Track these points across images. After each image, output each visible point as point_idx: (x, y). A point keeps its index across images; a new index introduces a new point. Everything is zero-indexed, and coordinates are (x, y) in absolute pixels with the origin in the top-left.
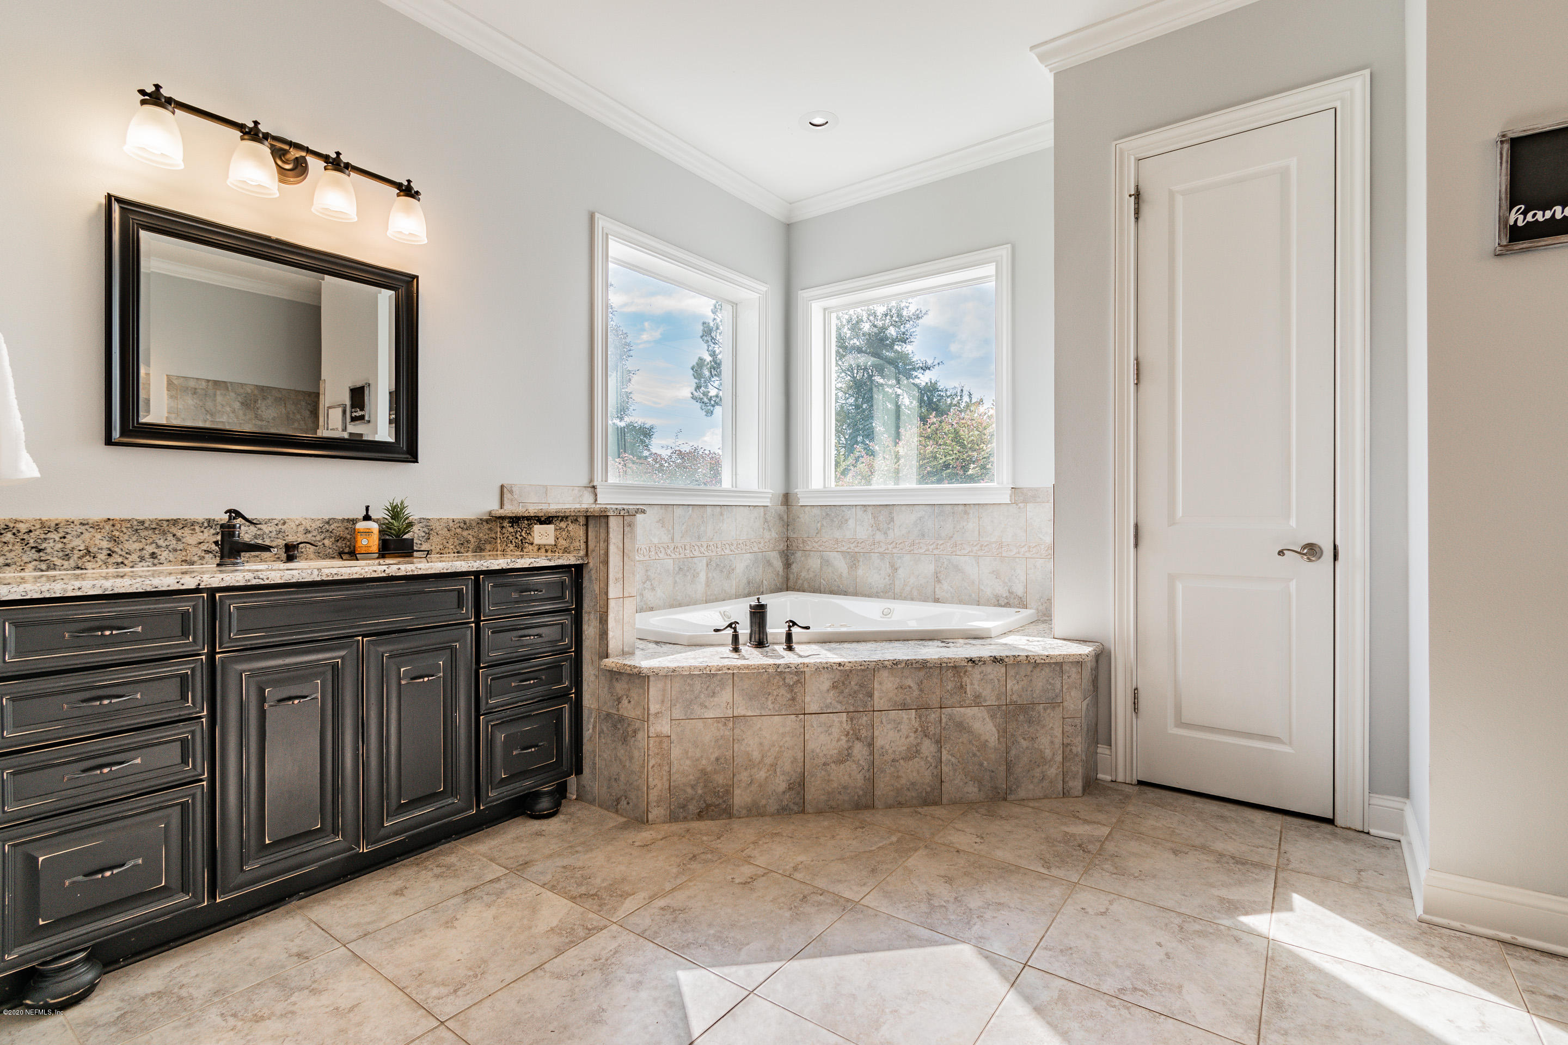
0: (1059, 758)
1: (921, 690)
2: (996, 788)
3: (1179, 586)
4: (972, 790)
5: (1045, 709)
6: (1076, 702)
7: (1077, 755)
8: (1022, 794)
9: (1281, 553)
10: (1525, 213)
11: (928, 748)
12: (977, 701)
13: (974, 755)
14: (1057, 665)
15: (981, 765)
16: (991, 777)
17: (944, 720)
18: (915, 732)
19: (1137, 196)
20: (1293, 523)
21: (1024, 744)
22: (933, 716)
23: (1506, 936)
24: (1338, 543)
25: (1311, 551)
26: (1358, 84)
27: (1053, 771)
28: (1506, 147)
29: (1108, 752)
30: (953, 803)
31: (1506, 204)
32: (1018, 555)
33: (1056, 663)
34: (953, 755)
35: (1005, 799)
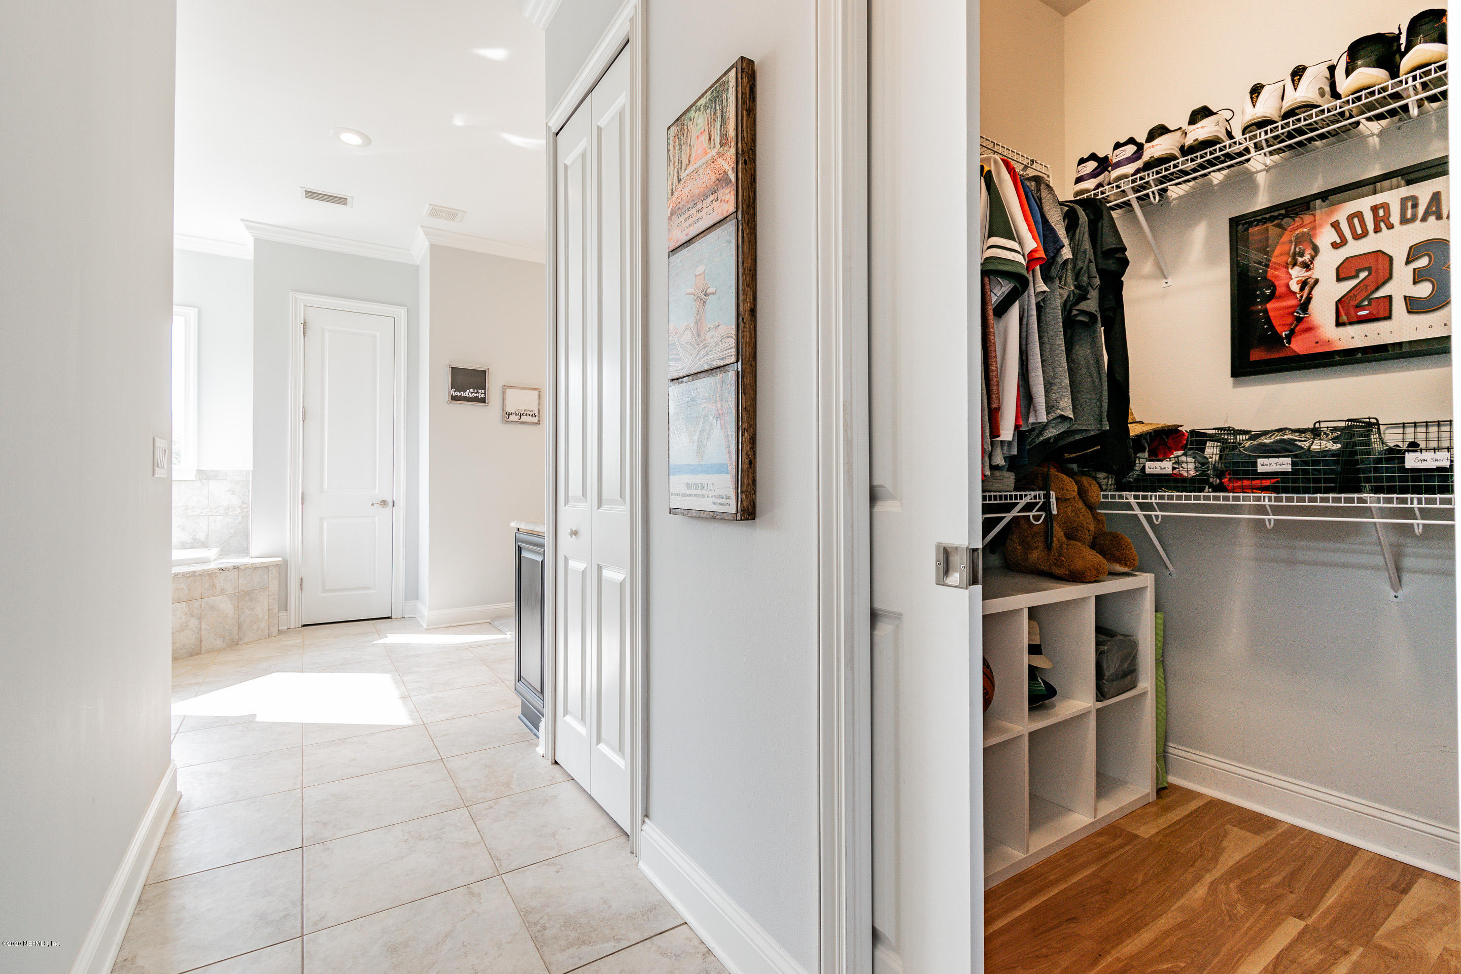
0: (266, 617)
1: (189, 590)
2: (232, 639)
3: (325, 523)
4: (219, 643)
5: (259, 592)
6: (274, 586)
7: (275, 614)
8: (246, 640)
9: (372, 504)
10: (455, 392)
11: (194, 623)
12: (223, 592)
13: (221, 623)
14: (266, 568)
15: (224, 627)
16: (230, 634)
17: (203, 606)
18: (186, 615)
19: (305, 324)
20: (377, 491)
21: (248, 612)
22: (197, 604)
23: (448, 625)
24: (394, 500)
25: (384, 503)
26: (403, 311)
27: (263, 625)
28: (450, 369)
29: (285, 614)
30: (208, 652)
31: (450, 387)
32: (201, 514)
33: (265, 567)
34: (208, 625)
35: (237, 644)
